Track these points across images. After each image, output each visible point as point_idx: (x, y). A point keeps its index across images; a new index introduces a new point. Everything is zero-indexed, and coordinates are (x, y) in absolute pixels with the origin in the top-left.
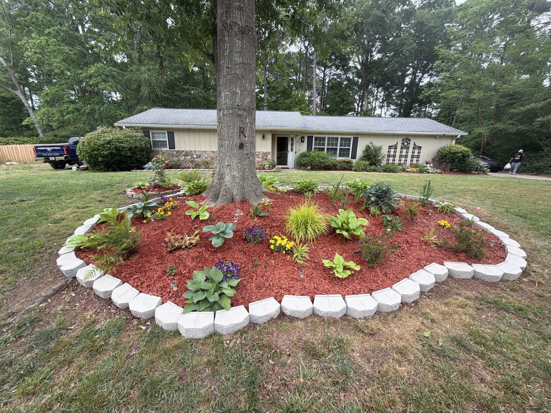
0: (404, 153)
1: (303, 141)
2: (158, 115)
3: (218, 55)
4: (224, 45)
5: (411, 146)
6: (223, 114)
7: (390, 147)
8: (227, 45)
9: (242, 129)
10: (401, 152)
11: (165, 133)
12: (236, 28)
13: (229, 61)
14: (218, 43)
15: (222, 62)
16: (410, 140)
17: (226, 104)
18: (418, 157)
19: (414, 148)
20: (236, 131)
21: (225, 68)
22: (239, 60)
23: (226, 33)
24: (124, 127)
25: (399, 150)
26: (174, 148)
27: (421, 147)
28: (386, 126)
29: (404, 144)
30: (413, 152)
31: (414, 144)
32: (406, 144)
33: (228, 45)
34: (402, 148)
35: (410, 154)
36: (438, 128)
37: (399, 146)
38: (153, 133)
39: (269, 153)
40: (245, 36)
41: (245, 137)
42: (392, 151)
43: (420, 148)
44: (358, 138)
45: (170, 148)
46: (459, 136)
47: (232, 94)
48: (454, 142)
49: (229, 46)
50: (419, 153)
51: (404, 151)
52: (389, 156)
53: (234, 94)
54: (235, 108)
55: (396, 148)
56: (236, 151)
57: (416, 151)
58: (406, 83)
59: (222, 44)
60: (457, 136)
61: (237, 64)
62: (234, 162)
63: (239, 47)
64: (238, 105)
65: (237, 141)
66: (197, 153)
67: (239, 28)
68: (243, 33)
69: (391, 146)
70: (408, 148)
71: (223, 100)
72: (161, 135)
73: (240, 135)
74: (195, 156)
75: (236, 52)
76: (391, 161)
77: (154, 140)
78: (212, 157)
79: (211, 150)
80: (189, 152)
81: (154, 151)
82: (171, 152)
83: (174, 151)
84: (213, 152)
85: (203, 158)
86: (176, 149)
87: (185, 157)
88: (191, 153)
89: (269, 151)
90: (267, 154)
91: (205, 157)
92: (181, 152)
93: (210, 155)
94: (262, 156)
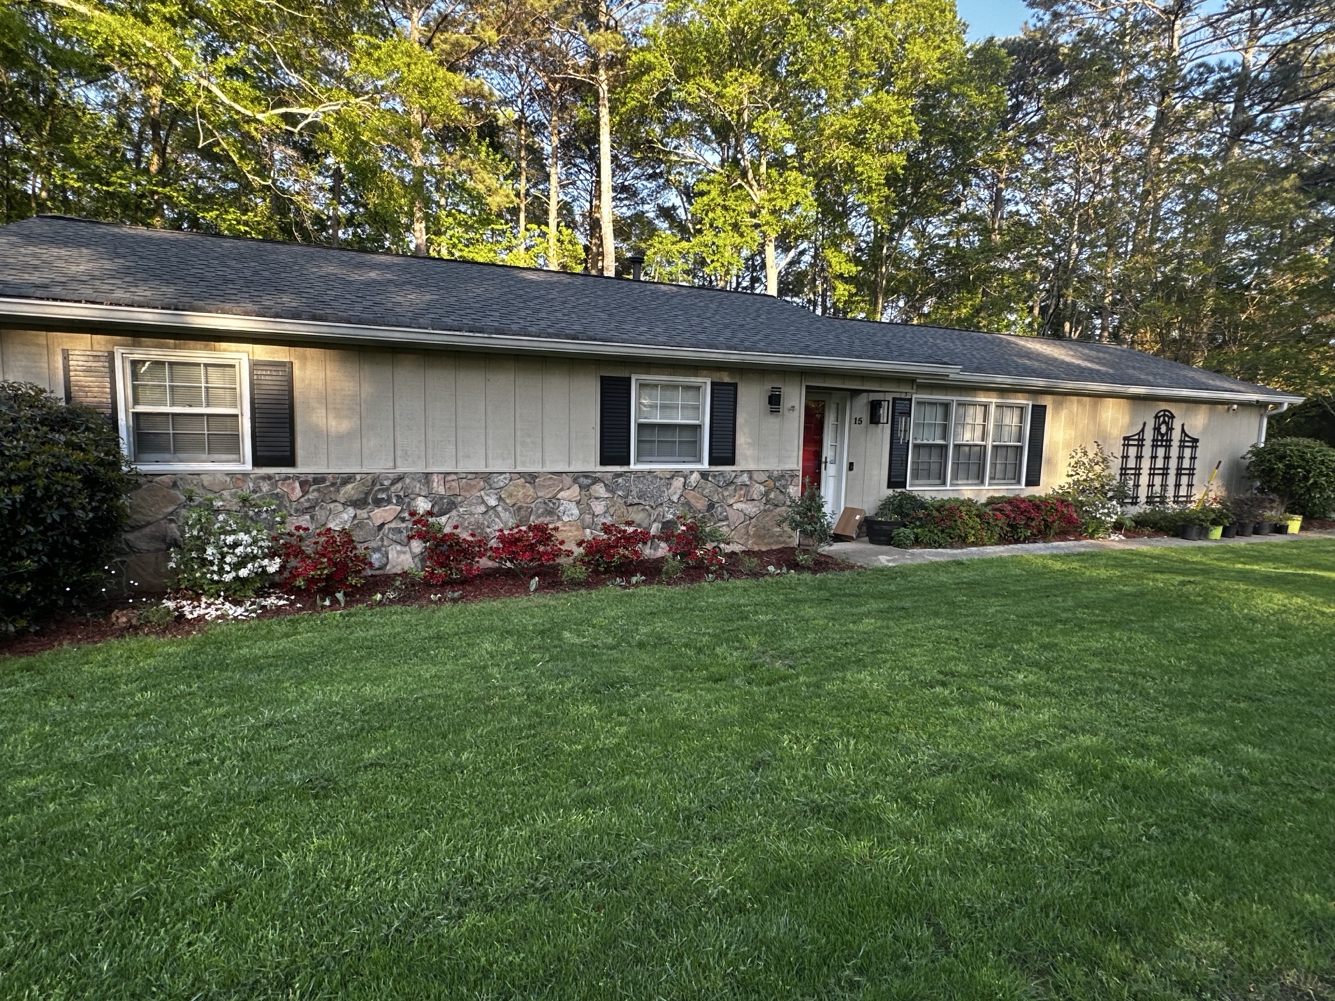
0: (1160, 462)
5: (1176, 437)
10: (1153, 457)
16: (1173, 417)
18: (1191, 472)
19: (1182, 444)
25: (1147, 451)
29: (1158, 429)
30: (1180, 458)
31: (1183, 430)
32: (1164, 429)
34: (1155, 443)
35: (1173, 465)
37: (1149, 437)
38: (138, 366)
39: (793, 476)
42: (1132, 453)
43: (1195, 442)
44: (1046, 407)
45: (258, 462)
46: (1285, 407)
50: (1193, 459)
51: (1161, 452)
55: (1140, 443)
57: (1187, 454)
60: (1281, 404)
66: (438, 488)
69: (1129, 438)
74: (423, 504)
77: (140, 409)
78: (520, 508)
79: (519, 469)
80: (386, 483)
81: (135, 482)
82: (265, 487)
83: (288, 478)
84: (531, 478)
85: (472, 514)
86: (304, 467)
87: (363, 514)
88: (399, 485)
89: (794, 467)
90: (783, 482)
91: (482, 509)
92: (333, 484)
93: (511, 495)
94: (762, 489)
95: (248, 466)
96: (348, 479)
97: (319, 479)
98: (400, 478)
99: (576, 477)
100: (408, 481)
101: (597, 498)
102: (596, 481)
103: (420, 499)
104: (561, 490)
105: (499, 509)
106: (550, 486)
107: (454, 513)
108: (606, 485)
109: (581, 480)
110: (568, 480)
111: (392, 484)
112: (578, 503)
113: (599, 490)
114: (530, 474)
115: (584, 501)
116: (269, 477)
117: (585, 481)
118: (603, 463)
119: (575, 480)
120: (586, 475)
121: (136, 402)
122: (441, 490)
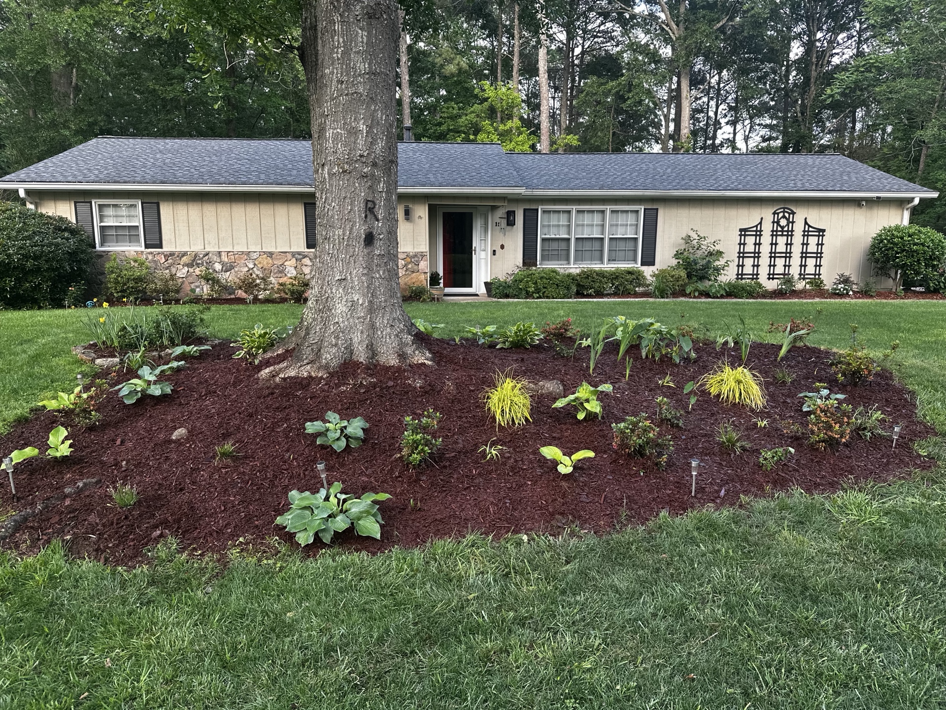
0: (781, 248)
1: (511, 223)
2: (112, 158)
3: (320, 58)
4: (333, 38)
5: (799, 227)
6: (329, 174)
7: (744, 232)
8: (339, 40)
9: (370, 205)
10: (774, 244)
11: (135, 206)
12: (358, 7)
13: (342, 68)
14: (320, 35)
15: (327, 71)
16: (793, 213)
17: (335, 152)
18: (819, 255)
19: (806, 234)
20: (359, 207)
21: (334, 83)
22: (362, 67)
23: (337, 18)
24: (22, 194)
25: (766, 239)
26: (161, 247)
27: (824, 231)
28: (730, 178)
29: (778, 223)
30: (805, 244)
31: (806, 223)
32: (783, 222)
33: (341, 40)
34: (774, 233)
35: (797, 250)
36: (865, 179)
37: (767, 227)
38: (101, 207)
39: (423, 255)
40: (374, 22)
41: (378, 220)
42: (750, 240)
43: (821, 232)
44: (657, 209)
45: (147, 247)
46: (916, 201)
47: (349, 132)
48: (907, 215)
49: (344, 41)
50: (820, 244)
51: (782, 240)
52: (742, 255)
53: (353, 132)
54: (356, 161)
55: (758, 233)
56: (359, 248)
57: (813, 241)
58: (793, 56)
59: (327, 36)
60: (912, 199)
61: (360, 75)
62: (356, 273)
63: (362, 42)
64: (361, 156)
65: (360, 229)
66: (225, 258)
67: (362, 8)
68: (370, 18)
69: (745, 230)
70: (790, 234)
71: (330, 144)
72: (124, 212)
73: (366, 217)
74: (218, 267)
75: (358, 53)
76: (748, 269)
77: (102, 224)
78: (265, 269)
79: (264, 250)
80: (201, 256)
81: (101, 256)
82: (150, 257)
83: (159, 254)
84: (271, 254)
85: (241, 272)
86: (167, 248)
87: (191, 270)
88: (207, 257)
89: (424, 250)
90: (416, 259)
91: (247, 269)
92: (178, 256)
93: (260, 263)
94: (403, 262)
95: (143, 248)
96: (185, 254)
97: (172, 254)
98: (207, 254)
99: (294, 254)
100: (210, 255)
101: (306, 265)
102: (305, 257)
103: (217, 264)
104: (286, 261)
105: (255, 269)
106: (280, 259)
107: (233, 271)
108: (310, 259)
109: (297, 256)
110: (289, 256)
111: (204, 257)
112: (296, 268)
113: (306, 261)
114: (269, 252)
115: (299, 266)
116: (152, 253)
117: (299, 256)
118: (308, 248)
119: (293, 256)
120: (299, 253)
121: (101, 221)
122: (226, 260)
